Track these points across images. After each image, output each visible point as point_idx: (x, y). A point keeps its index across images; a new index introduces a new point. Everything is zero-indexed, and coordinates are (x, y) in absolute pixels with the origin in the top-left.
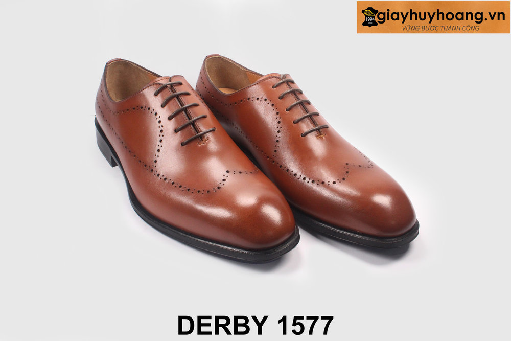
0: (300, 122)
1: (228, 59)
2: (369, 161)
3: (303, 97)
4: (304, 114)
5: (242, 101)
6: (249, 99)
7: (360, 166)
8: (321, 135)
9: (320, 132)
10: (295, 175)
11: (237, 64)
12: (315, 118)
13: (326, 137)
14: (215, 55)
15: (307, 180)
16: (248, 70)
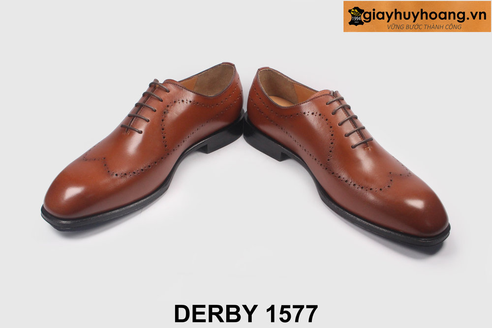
0: (350, 136)
1: (277, 71)
2: (407, 169)
3: (351, 112)
4: (353, 129)
5: (297, 114)
6: (304, 113)
7: (401, 175)
8: (367, 146)
9: (367, 144)
10: (346, 181)
11: (285, 76)
12: (362, 131)
13: (371, 149)
14: (266, 68)
15: (357, 186)
16: (296, 82)
